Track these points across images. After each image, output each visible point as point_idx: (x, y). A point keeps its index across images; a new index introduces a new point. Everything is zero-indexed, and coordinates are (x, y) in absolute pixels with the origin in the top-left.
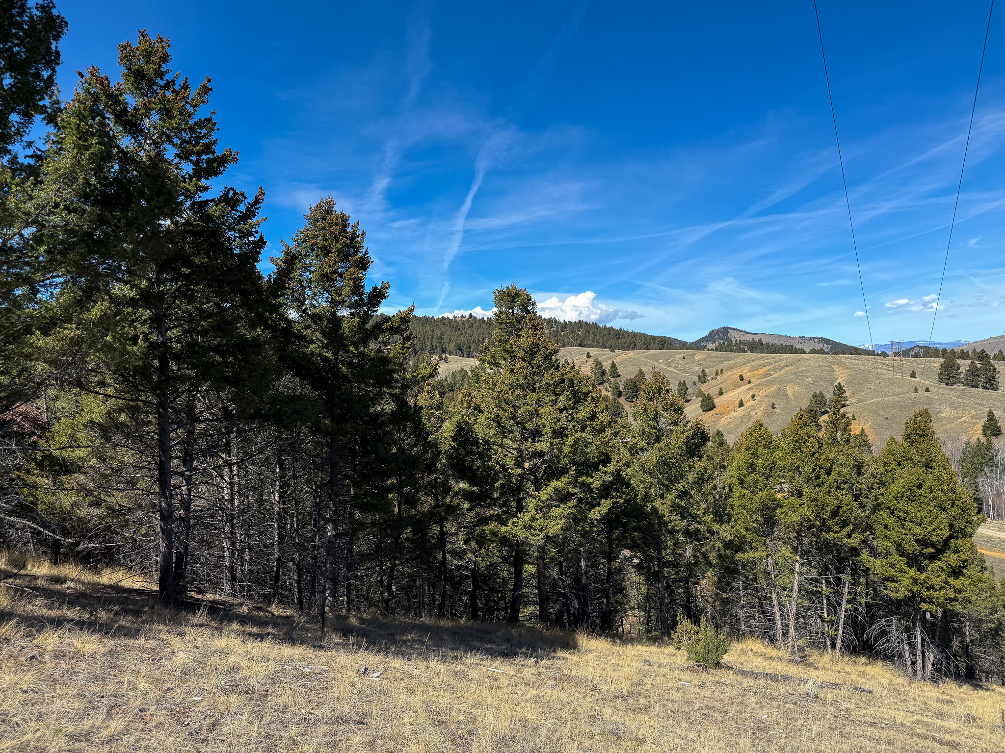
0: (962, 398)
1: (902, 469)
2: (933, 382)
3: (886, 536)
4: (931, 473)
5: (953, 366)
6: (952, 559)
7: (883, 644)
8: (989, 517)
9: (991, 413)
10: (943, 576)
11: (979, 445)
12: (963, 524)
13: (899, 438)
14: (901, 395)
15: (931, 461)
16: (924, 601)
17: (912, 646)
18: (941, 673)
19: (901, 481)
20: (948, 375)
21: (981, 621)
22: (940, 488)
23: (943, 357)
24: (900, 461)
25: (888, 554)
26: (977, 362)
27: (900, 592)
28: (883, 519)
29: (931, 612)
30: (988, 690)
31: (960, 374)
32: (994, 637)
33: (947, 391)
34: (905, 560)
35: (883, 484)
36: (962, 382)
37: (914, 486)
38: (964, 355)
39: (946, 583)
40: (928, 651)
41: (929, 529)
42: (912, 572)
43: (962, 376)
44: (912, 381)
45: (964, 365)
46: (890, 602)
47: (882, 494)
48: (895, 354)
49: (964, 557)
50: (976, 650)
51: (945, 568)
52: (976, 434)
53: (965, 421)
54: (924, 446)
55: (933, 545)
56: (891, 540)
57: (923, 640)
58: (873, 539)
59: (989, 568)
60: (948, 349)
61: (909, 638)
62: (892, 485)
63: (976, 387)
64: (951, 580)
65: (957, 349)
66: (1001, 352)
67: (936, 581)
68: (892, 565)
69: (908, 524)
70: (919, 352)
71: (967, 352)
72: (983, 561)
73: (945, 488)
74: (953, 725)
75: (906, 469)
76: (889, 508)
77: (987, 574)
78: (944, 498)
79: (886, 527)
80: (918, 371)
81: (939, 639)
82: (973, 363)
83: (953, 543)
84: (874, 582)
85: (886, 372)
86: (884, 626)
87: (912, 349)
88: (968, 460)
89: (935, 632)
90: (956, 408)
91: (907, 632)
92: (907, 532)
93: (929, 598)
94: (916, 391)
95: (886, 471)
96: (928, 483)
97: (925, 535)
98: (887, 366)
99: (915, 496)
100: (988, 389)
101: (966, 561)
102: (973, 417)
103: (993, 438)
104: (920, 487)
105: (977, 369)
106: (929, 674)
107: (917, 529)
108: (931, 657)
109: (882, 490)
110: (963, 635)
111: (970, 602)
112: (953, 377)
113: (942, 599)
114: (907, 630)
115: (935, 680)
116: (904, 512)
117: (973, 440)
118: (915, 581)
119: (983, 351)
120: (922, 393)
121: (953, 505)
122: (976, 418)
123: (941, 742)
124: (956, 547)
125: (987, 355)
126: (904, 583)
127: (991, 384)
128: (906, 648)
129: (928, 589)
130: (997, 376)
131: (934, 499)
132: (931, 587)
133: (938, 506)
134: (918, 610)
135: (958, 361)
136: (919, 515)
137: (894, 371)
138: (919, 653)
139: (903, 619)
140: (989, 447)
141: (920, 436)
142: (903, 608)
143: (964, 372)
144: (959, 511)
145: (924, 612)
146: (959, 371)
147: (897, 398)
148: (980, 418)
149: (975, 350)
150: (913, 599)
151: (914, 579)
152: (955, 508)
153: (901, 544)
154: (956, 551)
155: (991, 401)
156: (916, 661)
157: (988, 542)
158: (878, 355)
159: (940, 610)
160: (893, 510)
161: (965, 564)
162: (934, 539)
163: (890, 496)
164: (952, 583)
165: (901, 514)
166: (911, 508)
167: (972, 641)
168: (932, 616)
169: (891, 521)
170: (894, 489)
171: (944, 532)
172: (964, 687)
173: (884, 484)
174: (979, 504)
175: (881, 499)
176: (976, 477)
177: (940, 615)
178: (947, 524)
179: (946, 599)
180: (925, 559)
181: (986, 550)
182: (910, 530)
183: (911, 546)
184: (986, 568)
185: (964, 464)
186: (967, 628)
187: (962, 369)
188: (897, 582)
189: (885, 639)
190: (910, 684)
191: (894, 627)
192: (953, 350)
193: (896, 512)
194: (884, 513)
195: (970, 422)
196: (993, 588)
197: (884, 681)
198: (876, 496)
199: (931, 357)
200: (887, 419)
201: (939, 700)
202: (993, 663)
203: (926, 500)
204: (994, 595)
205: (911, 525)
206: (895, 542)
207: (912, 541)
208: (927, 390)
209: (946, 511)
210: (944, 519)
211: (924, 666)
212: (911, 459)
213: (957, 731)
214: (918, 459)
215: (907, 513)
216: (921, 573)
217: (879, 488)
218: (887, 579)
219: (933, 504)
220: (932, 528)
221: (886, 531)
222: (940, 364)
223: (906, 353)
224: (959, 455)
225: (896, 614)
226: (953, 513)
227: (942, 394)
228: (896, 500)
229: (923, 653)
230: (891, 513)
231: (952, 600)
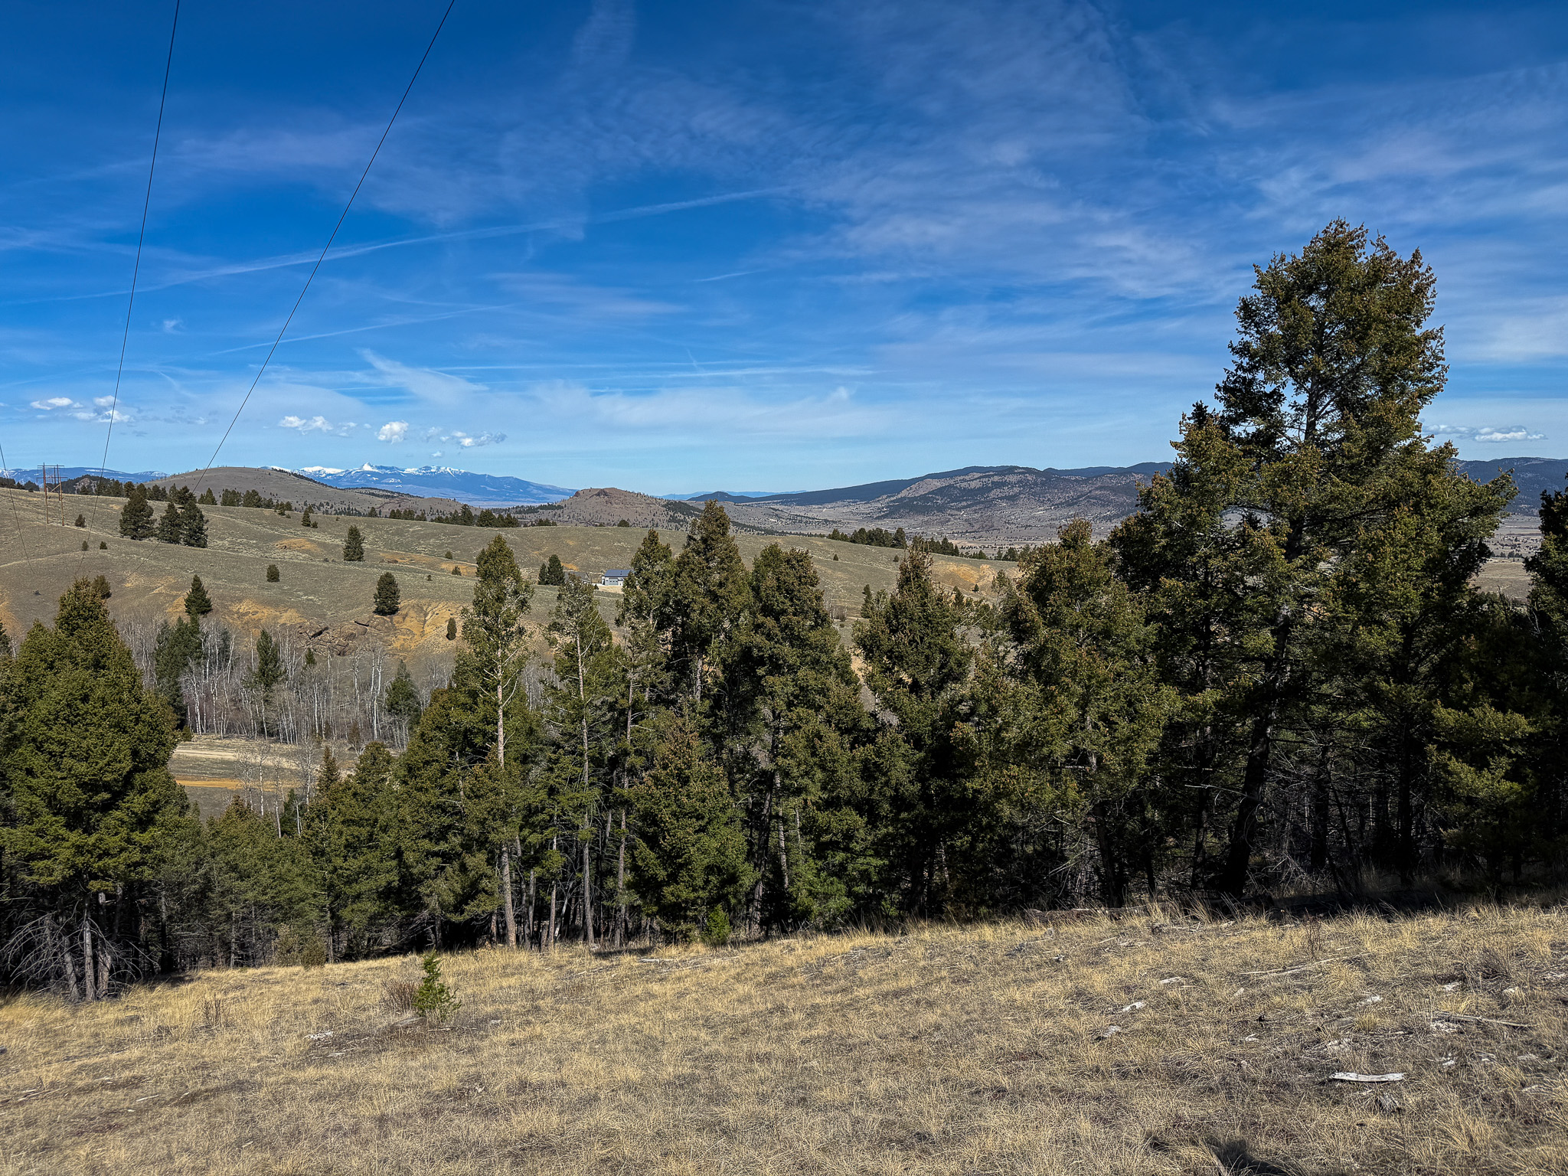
0: (155, 558)
1: (55, 674)
2: (112, 534)
3: (29, 787)
4: (104, 675)
5: (142, 510)
6: (137, 803)
7: (30, 963)
8: (195, 731)
9: (197, 580)
10: (124, 832)
11: (182, 629)
12: (152, 748)
13: (50, 625)
14: (61, 555)
15: (103, 657)
16: (94, 877)
17: (77, 952)
18: (123, 979)
19: (54, 694)
20: (135, 523)
21: (180, 885)
22: (117, 697)
23: (127, 496)
24: (53, 662)
25: (34, 814)
26: (177, 506)
27: (55, 874)
28: (25, 760)
29: (105, 891)
30: (191, 980)
31: (153, 522)
32: (200, 901)
33: (134, 549)
34: (62, 819)
35: (23, 701)
36: (156, 535)
37: (76, 699)
38: (158, 494)
39: (129, 841)
40: (103, 953)
41: (101, 764)
42: (75, 837)
43: (156, 525)
44: (78, 532)
45: (159, 509)
46: (39, 892)
47: (21, 720)
48: (50, 487)
49: (154, 797)
50: (177, 929)
51: (126, 819)
52: (177, 612)
53: (160, 594)
54: (91, 635)
55: (107, 787)
56: (39, 792)
57: (94, 939)
58: (8, 795)
59: (192, 806)
60: (134, 483)
61: (71, 940)
62: (39, 703)
63: (177, 542)
64: (136, 836)
65: (149, 485)
66: (210, 491)
67: (113, 842)
68: (41, 833)
69: (67, 762)
70: (89, 486)
71: (164, 489)
72: (183, 796)
73: (125, 696)
74: (135, 1052)
75: (62, 675)
76: (34, 740)
77: (189, 815)
78: (123, 712)
79: (30, 772)
80: (88, 516)
81: (119, 929)
82: (171, 507)
83: (138, 778)
84: (12, 868)
85: (34, 516)
86: (30, 935)
87: (78, 480)
88: (165, 652)
89: (114, 920)
90: (148, 574)
91: (66, 935)
92: (65, 774)
93: (102, 871)
94: (85, 547)
95: (29, 679)
96: (99, 693)
97: (94, 775)
98: (36, 505)
99: (78, 715)
100: (192, 545)
101: (157, 802)
102: (171, 587)
103: (201, 617)
104: (85, 699)
105: (178, 516)
106: (105, 987)
107: (82, 768)
108: (108, 960)
109: (21, 713)
110: (157, 912)
111: (164, 862)
112: (142, 527)
113: (122, 867)
114: (69, 929)
115: (114, 994)
116: (60, 743)
117: (173, 621)
118: (79, 849)
119: (186, 490)
120: (94, 551)
121: (137, 721)
122: (177, 589)
123: (115, 1087)
124: (143, 784)
125: (191, 495)
126: (61, 858)
127: (197, 538)
128: (68, 958)
129: (100, 857)
130: (205, 527)
131: (108, 715)
132: (106, 853)
133: (115, 726)
134: (85, 893)
135: (150, 503)
136: (84, 744)
137: (48, 515)
138: (88, 960)
139: (61, 914)
140: (195, 630)
141: (86, 619)
142: (62, 897)
143: (159, 519)
144: (147, 729)
145: (96, 895)
146: (152, 518)
147: (54, 559)
148: (181, 588)
149: (174, 487)
150: (78, 877)
151: (78, 847)
152: (140, 726)
153: (55, 796)
154: (143, 790)
155: (197, 564)
156: (84, 975)
157: (195, 768)
158: (20, 487)
159: (120, 884)
160: (41, 742)
161: (156, 806)
162: (108, 777)
163: (36, 721)
164: (137, 838)
165: (55, 748)
166: (71, 736)
167: (170, 917)
168: (108, 897)
169: (37, 761)
170: (42, 708)
171: (123, 765)
172: (159, 988)
173: (25, 701)
174: (182, 715)
175: (21, 727)
176: (177, 676)
177: (120, 892)
178: (128, 752)
179: (129, 866)
180: (96, 811)
181: (192, 780)
182: (70, 770)
183: (71, 795)
184: (187, 806)
185: (160, 658)
186: (163, 900)
187: (156, 516)
188: (49, 858)
189: (31, 956)
190: (74, 1014)
191: (47, 932)
192: (142, 485)
193: (46, 745)
194: (25, 750)
195: (168, 595)
196: (198, 833)
197: (29, 1024)
198: (11, 722)
199: (109, 495)
200: (37, 593)
201: (120, 1023)
202: (199, 939)
203: (95, 720)
204: (199, 842)
205: (71, 761)
206: (46, 794)
207: (74, 787)
208: (103, 546)
209: (127, 732)
210: (122, 745)
211: (96, 979)
212: (71, 657)
213: (141, 1059)
214: (83, 655)
215: (65, 744)
216: (90, 834)
217: (17, 709)
218: (32, 857)
219: (105, 723)
220: (105, 761)
221: (30, 778)
222: (122, 506)
223: (69, 486)
224: (152, 645)
225: (50, 909)
226: (137, 733)
227: (127, 553)
228: (47, 725)
229: (95, 957)
230: (38, 749)
231: (137, 864)
